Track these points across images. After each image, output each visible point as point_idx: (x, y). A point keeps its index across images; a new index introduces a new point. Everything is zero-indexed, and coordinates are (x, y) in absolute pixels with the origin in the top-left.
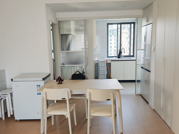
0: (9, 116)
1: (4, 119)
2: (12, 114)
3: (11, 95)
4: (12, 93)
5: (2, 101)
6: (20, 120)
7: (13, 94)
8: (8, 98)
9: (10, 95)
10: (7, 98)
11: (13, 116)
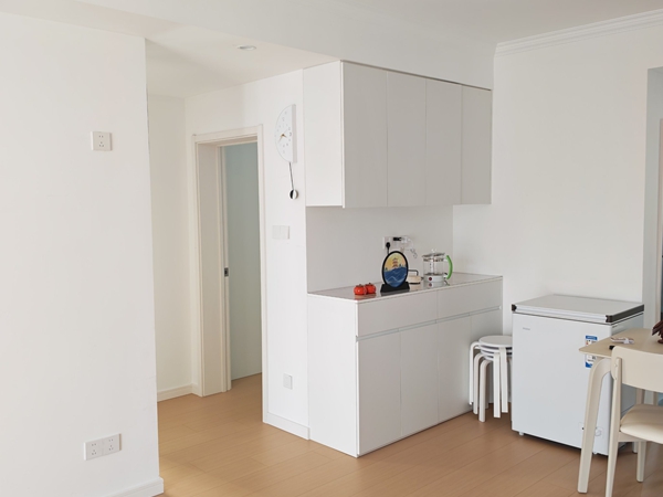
0: (497, 414)
1: (482, 418)
2: (505, 410)
3: (509, 354)
4: (511, 348)
5: (484, 365)
6: (526, 436)
7: (513, 351)
8: (499, 361)
9: (505, 352)
10: (496, 361)
11: (507, 418)
